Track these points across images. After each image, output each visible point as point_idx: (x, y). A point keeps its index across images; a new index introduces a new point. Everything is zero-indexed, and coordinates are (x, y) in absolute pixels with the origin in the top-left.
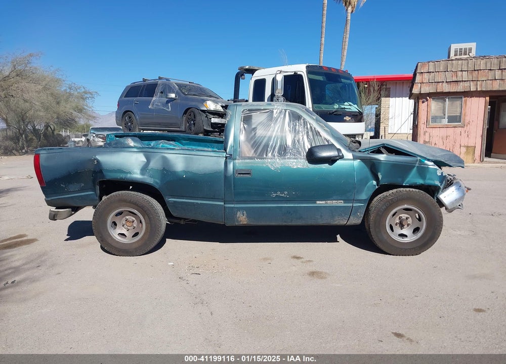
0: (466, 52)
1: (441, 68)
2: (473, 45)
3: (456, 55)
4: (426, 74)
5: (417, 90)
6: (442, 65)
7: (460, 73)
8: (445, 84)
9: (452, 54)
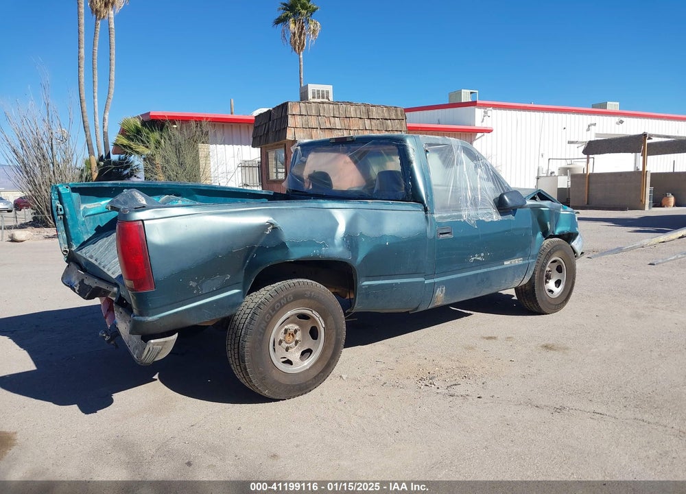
0: (323, 95)
1: (314, 112)
2: (329, 88)
3: (314, 97)
4: (298, 117)
5: (291, 136)
6: (313, 108)
7: (332, 119)
8: (319, 131)
9: (310, 96)
